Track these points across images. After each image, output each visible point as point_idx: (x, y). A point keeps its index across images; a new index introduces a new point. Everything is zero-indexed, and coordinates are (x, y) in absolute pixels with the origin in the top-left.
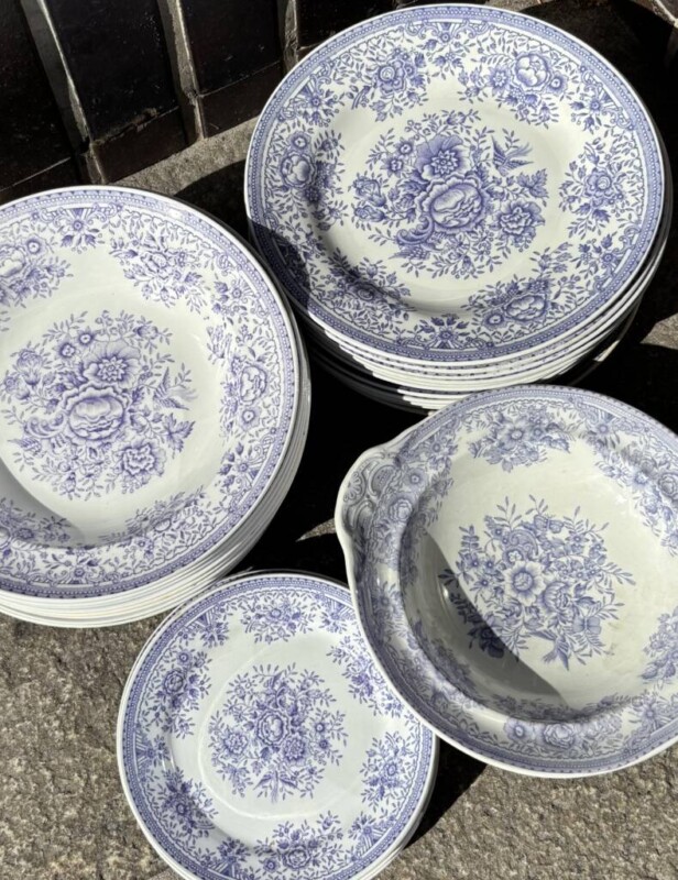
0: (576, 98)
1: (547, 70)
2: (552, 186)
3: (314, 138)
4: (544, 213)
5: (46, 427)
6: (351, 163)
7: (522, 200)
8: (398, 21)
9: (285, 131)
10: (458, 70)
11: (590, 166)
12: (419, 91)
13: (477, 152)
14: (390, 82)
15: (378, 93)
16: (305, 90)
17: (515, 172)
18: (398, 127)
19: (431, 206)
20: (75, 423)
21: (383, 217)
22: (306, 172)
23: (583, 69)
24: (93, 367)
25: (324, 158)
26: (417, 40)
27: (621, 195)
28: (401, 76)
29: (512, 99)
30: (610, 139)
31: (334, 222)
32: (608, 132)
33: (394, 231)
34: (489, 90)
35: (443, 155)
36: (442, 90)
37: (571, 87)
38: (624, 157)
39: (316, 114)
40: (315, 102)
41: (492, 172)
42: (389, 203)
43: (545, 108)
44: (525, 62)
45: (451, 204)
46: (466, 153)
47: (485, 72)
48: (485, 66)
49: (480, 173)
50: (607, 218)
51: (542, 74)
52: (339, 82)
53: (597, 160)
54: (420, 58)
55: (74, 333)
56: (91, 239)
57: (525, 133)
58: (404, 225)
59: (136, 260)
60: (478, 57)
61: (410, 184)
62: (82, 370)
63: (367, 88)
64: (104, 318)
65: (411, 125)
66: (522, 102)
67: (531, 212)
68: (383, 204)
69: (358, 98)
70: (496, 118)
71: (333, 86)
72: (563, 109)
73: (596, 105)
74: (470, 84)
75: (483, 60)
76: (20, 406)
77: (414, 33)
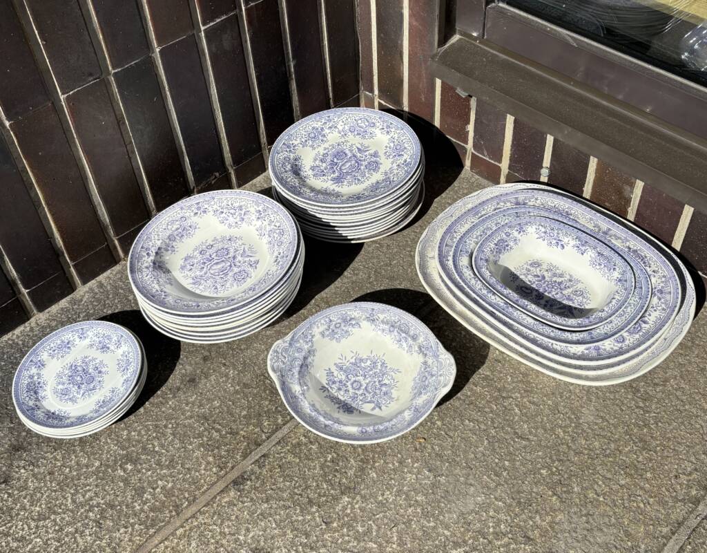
0: (381, 127)
1: (368, 122)
2: (381, 153)
3: (292, 157)
4: (381, 161)
5: (201, 276)
6: (307, 164)
7: (372, 159)
8: (311, 119)
9: (281, 156)
10: (337, 130)
11: (392, 145)
12: (325, 139)
13: (351, 151)
14: (314, 138)
15: (311, 143)
16: (284, 144)
17: (367, 153)
18: (321, 150)
19: (340, 169)
20: (212, 272)
21: (324, 175)
22: (292, 167)
23: (380, 118)
24: (215, 254)
25: (297, 163)
26: (319, 123)
27: (405, 148)
28: (317, 135)
29: (359, 134)
30: (396, 135)
31: (308, 181)
32: (394, 134)
33: (329, 178)
34: (350, 133)
35: (340, 154)
36: (333, 137)
37: (378, 124)
38: (402, 138)
39: (290, 151)
40: (288, 147)
41: (359, 155)
42: (325, 171)
43: (371, 133)
44: (360, 121)
45: (347, 166)
46: (347, 152)
47: (347, 128)
48: (346, 126)
49: (354, 156)
50: (403, 155)
51: (367, 124)
52: (296, 140)
53: (394, 142)
54: (322, 129)
55: (204, 247)
56: (205, 212)
57: (366, 142)
58: (332, 176)
59: (223, 215)
60: (343, 124)
61: (331, 164)
62: (211, 256)
63: (306, 141)
64: (215, 239)
65: (325, 149)
66: (363, 134)
67: (376, 162)
68: (323, 171)
69: (304, 144)
70: (354, 141)
71: (294, 142)
72: (377, 131)
73: (388, 127)
74: (342, 133)
75: (345, 124)
76: (189, 273)
77: (318, 121)
